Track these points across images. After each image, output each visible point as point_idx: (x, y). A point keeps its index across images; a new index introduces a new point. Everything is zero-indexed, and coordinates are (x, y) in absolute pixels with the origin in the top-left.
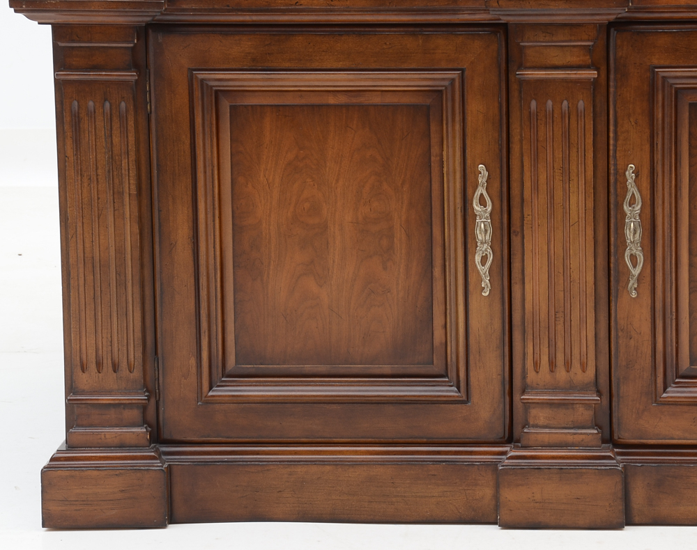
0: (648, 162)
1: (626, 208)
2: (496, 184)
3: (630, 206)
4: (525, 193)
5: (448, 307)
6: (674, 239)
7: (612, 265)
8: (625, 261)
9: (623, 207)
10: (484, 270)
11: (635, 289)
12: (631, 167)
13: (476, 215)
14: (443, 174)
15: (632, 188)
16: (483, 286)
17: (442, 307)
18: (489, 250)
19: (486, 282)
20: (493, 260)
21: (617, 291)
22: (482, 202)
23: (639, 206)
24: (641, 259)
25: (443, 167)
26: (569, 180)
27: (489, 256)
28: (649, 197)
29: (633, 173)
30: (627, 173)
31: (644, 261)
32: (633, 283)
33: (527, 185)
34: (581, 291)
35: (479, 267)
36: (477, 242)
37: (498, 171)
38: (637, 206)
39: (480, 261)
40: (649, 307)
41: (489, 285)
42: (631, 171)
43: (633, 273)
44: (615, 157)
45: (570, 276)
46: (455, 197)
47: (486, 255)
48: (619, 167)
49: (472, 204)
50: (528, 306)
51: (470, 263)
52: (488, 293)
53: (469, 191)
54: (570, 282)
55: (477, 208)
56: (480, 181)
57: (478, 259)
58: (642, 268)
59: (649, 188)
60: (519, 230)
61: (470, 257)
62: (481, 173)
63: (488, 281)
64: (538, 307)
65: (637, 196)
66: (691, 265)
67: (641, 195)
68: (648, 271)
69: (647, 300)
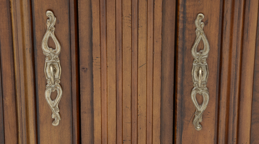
0: (218, 11)
1: (194, 53)
2: (65, 28)
3: (198, 51)
4: (94, 38)
5: (19, 131)
6: (238, 77)
7: (178, 101)
8: (191, 98)
9: (191, 53)
10: (53, 104)
11: (200, 123)
12: (200, 16)
13: (45, 56)
14: (11, 14)
15: (201, 36)
16: (53, 117)
17: (14, 130)
18: (59, 88)
19: (56, 114)
20: (62, 96)
21: (182, 124)
22: (51, 45)
23: (207, 52)
24: (206, 97)
25: (10, 7)
26: (138, 27)
27: (58, 92)
28: (217, 42)
29: (202, 21)
30: (196, 22)
31: (209, 99)
32: (198, 118)
33: (96, 30)
34: (148, 122)
35: (49, 101)
36: (46, 80)
37: (67, 16)
38: (205, 51)
39: (49, 96)
40: (213, 138)
41: (59, 117)
42: (200, 20)
43: (199, 109)
44: (184, 6)
45: (138, 111)
46: (23, 38)
47: (56, 91)
48: (188, 16)
49: (41, 45)
51: (39, 97)
52: (57, 124)
53: (38, 34)
54: (138, 116)
55: (46, 50)
56: (48, 26)
57: (47, 94)
58: (208, 105)
59: (217, 34)
60: (87, 67)
61: (39, 92)
62: (48, 18)
63: (58, 114)
64: (106, 136)
65: (206, 42)
66: (253, 100)
67: (209, 42)
68: (213, 108)
69: (211, 132)
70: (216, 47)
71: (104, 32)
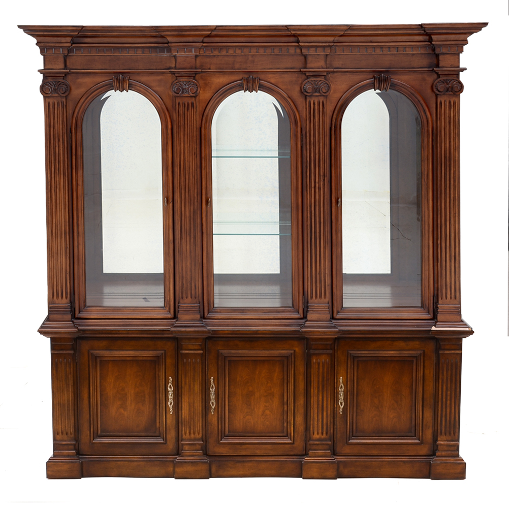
0: (217, 376)
1: (211, 389)
2: (174, 382)
7: (207, 406)
8: (210, 404)
10: (171, 406)
11: (213, 412)
18: (172, 401)
19: (171, 410)
21: (208, 412)
22: (170, 387)
23: (214, 389)
24: (215, 403)
26: (195, 381)
27: (172, 403)
29: (212, 379)
32: (212, 410)
36: (169, 399)
37: (175, 379)
40: (217, 417)
43: (213, 407)
44: (208, 375)
45: (195, 408)
46: (163, 386)
48: (209, 378)
50: (183, 417)
51: (167, 405)
52: (172, 413)
53: (167, 384)
54: (195, 410)
55: (169, 389)
56: (170, 381)
57: (169, 403)
58: (215, 406)
59: (217, 384)
62: (170, 379)
65: (214, 386)
66: (228, 405)
68: (217, 407)
69: (216, 415)
70: (217, 386)
71: (186, 384)
